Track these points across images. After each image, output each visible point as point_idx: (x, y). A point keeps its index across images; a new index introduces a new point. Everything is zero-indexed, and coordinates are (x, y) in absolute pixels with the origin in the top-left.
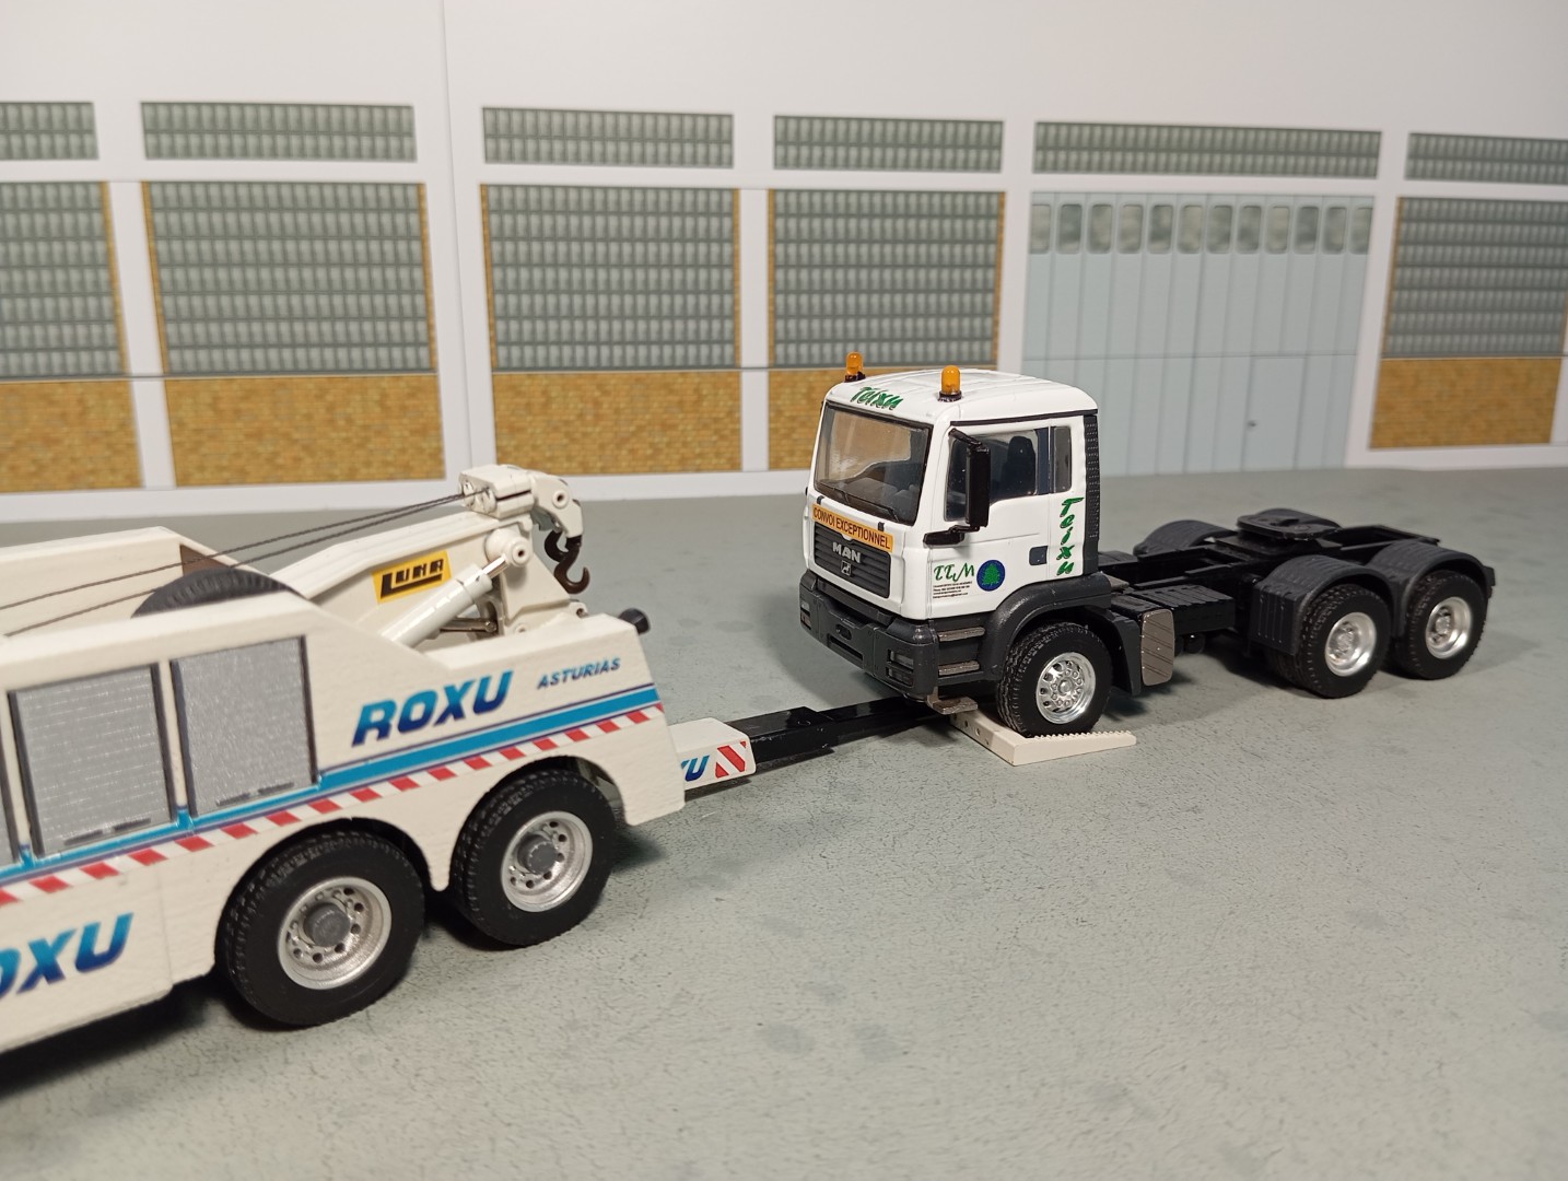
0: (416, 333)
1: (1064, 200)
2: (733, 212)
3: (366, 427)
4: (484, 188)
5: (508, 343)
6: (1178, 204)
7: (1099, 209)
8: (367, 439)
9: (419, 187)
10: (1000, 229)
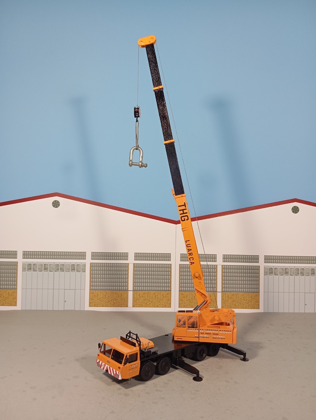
0: (169, 285)
1: (269, 267)
2: (216, 268)
3: (160, 299)
4: (180, 265)
5: (182, 287)
6: (289, 268)
7: (276, 269)
8: (160, 301)
9: (171, 264)
10: (259, 271)
